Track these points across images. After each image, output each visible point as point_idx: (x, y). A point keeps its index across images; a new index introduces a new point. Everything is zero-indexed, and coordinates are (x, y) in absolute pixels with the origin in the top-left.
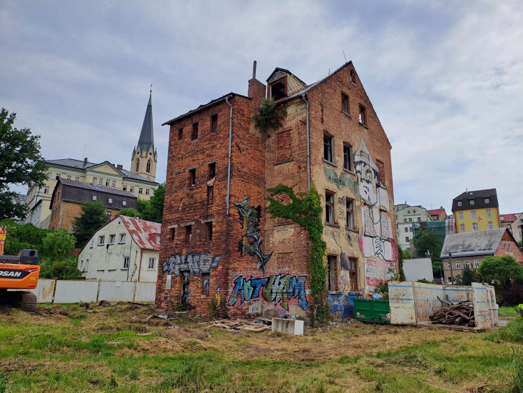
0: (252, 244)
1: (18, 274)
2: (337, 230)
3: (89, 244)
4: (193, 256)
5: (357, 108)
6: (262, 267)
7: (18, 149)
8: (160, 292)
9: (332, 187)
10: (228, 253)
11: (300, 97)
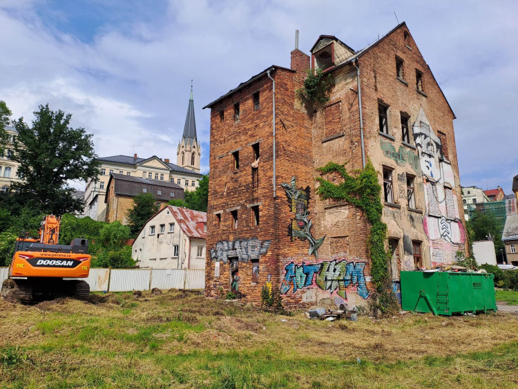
0: (302, 228)
1: (70, 263)
2: (397, 210)
3: (141, 235)
4: (240, 242)
5: (414, 73)
6: (313, 253)
7: (74, 147)
8: (209, 279)
9: (390, 162)
10: (277, 238)
11: (350, 63)
